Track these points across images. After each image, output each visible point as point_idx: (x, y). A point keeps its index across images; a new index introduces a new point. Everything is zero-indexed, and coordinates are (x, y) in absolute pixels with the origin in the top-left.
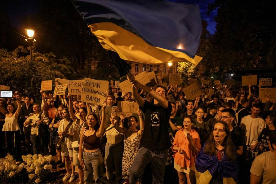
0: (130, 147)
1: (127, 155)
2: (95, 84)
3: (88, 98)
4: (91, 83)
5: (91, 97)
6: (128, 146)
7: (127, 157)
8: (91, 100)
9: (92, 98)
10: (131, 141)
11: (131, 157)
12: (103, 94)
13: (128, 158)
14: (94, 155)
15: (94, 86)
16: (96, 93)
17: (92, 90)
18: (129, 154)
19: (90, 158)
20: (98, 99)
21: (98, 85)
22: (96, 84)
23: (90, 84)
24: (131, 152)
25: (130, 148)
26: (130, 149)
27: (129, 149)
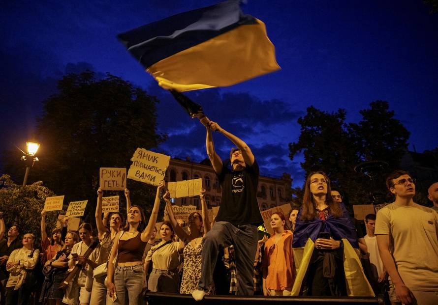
0: (194, 259)
1: (190, 274)
2: (150, 157)
3: (138, 175)
4: (146, 155)
5: (143, 173)
6: (190, 258)
7: (191, 277)
8: (142, 177)
9: (145, 175)
10: (196, 248)
11: (197, 275)
12: (160, 172)
13: (191, 279)
14: (135, 271)
15: (148, 160)
16: (150, 169)
17: (145, 165)
18: (194, 271)
19: (128, 275)
20: (153, 177)
21: (155, 159)
22: (152, 157)
23: (144, 156)
24: (196, 267)
25: (195, 261)
26: (195, 263)
27: (193, 262)
